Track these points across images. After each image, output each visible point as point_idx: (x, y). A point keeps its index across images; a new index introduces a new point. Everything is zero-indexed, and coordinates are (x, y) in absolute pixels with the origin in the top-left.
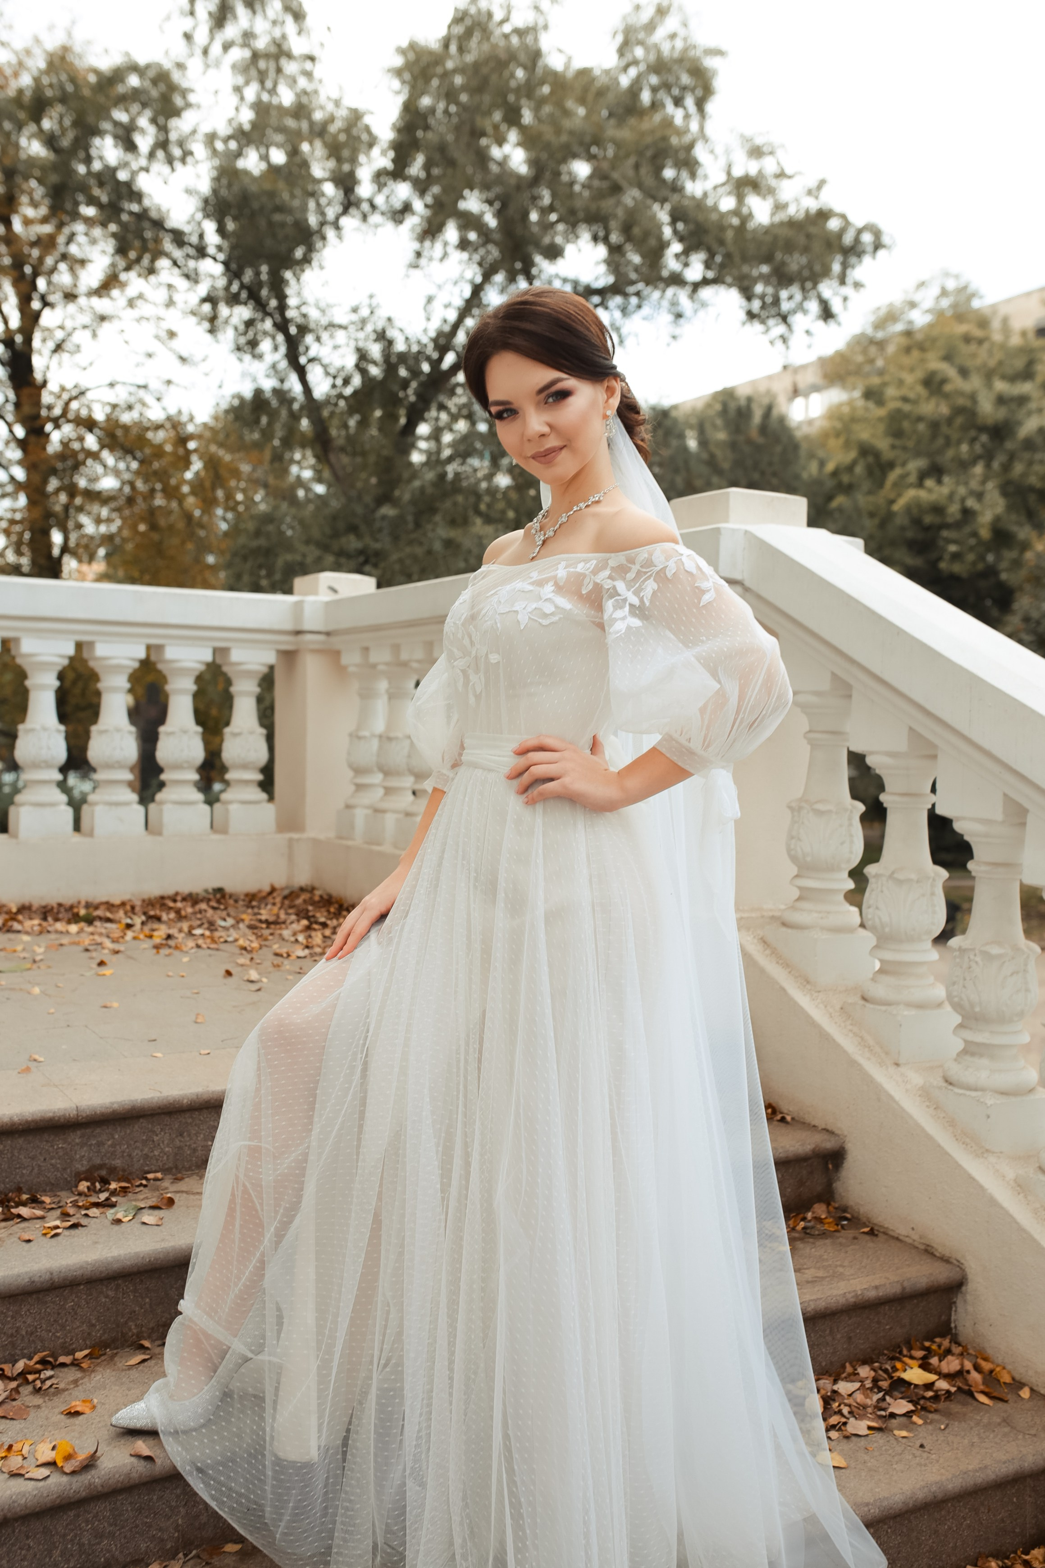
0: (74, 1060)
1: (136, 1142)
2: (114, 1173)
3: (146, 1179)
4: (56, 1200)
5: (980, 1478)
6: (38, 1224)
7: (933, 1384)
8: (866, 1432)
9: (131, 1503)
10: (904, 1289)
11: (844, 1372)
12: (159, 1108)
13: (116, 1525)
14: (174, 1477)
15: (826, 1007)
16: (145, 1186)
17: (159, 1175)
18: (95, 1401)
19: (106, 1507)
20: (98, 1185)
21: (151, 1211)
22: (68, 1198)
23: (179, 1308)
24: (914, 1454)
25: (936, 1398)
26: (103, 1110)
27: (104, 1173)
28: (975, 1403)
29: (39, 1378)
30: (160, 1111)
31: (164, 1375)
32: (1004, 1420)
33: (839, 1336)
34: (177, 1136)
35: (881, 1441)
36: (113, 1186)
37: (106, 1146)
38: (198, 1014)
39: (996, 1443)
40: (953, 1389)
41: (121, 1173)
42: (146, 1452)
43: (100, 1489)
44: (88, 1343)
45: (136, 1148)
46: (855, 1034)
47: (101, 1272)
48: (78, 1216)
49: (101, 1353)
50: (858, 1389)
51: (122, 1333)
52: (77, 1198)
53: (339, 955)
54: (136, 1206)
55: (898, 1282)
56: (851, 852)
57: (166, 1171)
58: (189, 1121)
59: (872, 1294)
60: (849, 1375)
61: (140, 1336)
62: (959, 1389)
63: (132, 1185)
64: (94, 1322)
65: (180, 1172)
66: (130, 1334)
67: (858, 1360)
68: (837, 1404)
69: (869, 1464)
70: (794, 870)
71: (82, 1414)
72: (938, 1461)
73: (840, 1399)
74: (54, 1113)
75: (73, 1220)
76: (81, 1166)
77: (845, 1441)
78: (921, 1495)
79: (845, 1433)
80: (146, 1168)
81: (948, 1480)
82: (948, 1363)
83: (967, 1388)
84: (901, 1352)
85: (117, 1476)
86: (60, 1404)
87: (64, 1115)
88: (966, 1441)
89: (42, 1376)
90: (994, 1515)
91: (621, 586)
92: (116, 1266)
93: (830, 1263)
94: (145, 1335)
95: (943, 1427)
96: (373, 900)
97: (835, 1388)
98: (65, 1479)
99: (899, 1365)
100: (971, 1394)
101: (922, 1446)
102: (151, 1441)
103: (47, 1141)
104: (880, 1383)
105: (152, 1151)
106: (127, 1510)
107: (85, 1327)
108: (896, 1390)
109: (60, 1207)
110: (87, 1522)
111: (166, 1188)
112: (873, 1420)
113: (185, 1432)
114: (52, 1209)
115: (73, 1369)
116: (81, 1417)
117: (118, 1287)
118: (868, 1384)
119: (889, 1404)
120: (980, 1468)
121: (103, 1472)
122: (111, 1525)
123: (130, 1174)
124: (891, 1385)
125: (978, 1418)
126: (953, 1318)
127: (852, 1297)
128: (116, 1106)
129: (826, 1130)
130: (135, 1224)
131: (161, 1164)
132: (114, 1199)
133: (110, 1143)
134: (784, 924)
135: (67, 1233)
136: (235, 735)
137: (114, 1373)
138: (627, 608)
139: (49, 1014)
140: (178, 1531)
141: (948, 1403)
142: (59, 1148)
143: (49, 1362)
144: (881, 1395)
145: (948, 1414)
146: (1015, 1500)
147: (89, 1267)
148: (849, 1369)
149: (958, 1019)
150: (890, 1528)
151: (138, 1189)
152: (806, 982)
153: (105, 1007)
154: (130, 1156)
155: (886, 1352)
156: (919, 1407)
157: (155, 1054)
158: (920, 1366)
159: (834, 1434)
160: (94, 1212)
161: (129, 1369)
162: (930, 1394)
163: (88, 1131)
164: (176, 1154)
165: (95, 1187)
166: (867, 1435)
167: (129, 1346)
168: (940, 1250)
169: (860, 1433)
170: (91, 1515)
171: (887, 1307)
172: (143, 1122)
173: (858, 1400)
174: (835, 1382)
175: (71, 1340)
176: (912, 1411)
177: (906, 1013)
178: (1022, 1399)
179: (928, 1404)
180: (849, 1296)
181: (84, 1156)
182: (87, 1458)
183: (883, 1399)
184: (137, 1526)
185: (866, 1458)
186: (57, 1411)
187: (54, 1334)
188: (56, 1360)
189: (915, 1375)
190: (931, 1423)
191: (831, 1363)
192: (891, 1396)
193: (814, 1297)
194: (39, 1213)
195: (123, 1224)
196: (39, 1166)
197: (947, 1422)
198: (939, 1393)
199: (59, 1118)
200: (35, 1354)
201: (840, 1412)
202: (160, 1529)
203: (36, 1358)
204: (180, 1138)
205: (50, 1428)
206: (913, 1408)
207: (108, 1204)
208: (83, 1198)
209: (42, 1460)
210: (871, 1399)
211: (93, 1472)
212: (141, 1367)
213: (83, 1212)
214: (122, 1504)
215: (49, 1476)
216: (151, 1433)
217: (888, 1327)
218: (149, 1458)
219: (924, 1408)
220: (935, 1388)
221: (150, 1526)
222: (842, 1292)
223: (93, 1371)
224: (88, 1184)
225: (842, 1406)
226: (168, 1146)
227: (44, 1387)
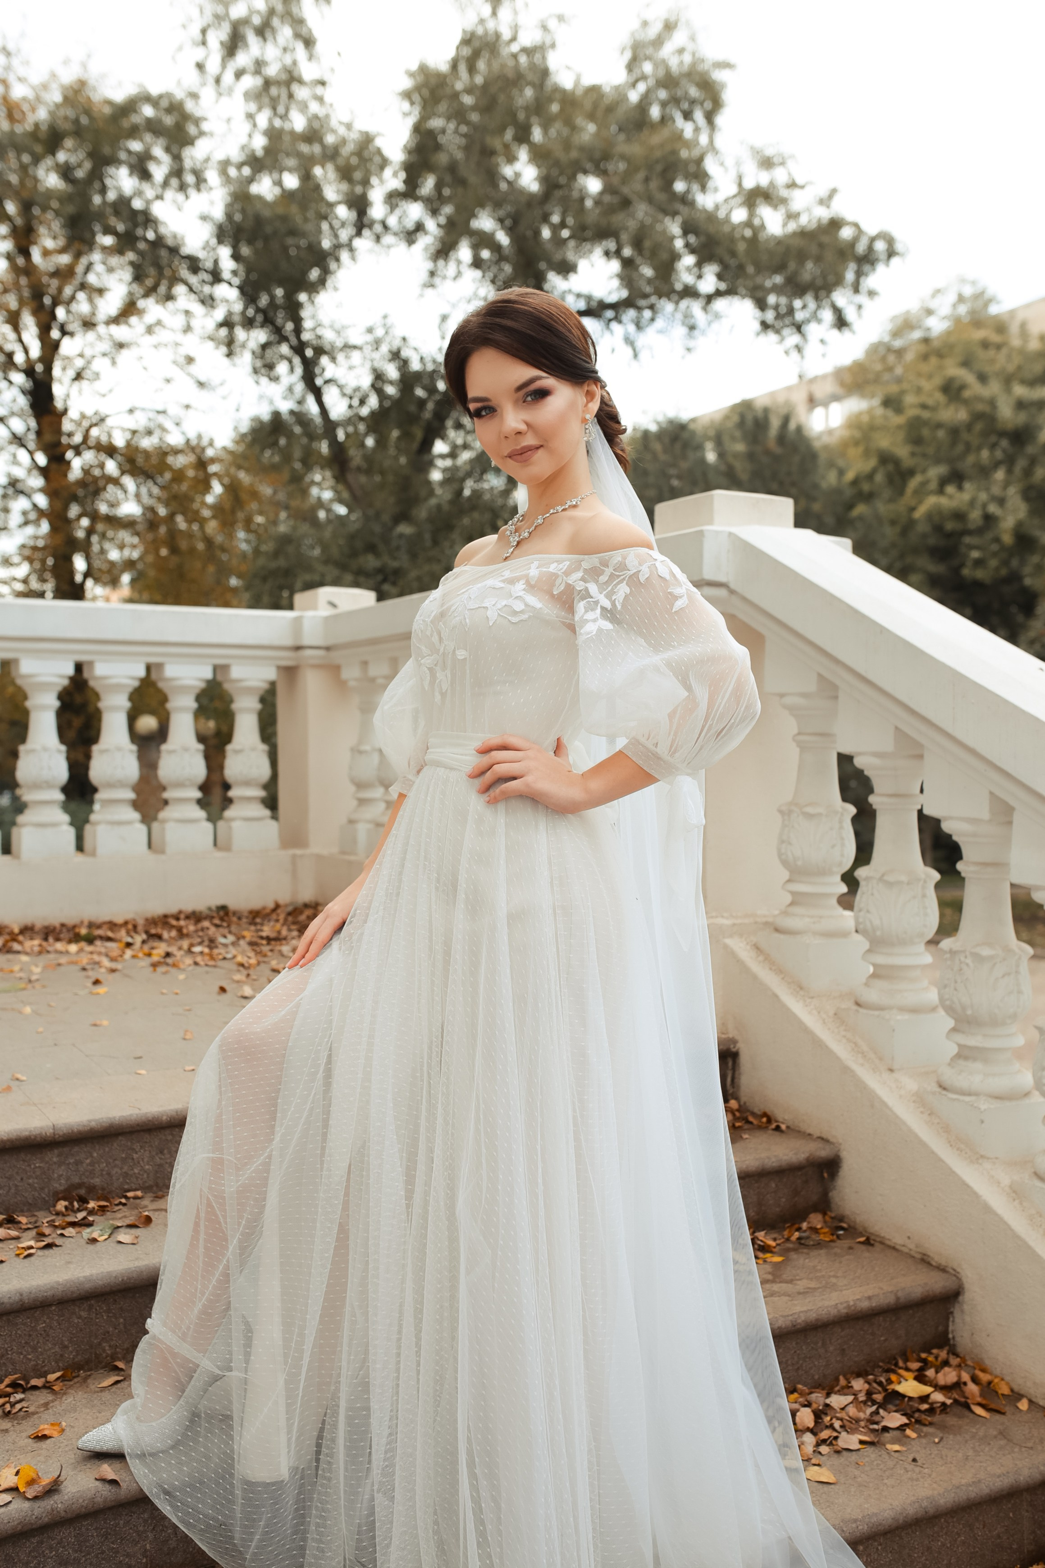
0: (57, 1079)
1: (115, 1160)
2: (93, 1192)
3: (126, 1197)
4: (33, 1220)
5: (974, 1492)
6: (12, 1244)
7: (928, 1396)
8: (858, 1446)
9: (96, 1529)
10: (898, 1299)
11: (837, 1385)
12: (138, 1125)
13: (81, 1552)
14: (141, 1501)
15: (819, 1013)
16: (124, 1205)
17: (139, 1193)
18: (64, 1424)
19: (70, 1533)
20: (76, 1204)
21: (128, 1230)
22: (46, 1217)
23: (147, 1327)
24: (905, 1469)
25: (931, 1411)
26: (81, 1128)
27: (82, 1192)
28: (971, 1415)
29: (9, 1402)
30: (139, 1128)
31: (131, 1396)
32: (1001, 1433)
33: (831, 1348)
34: (157, 1154)
35: (873, 1456)
36: (92, 1205)
37: (84, 1165)
38: (186, 1031)
39: (991, 1456)
40: (949, 1402)
41: (100, 1192)
42: (111, 1476)
43: (63, 1514)
44: (61, 1365)
45: (116, 1166)
46: (849, 1040)
47: (72, 1292)
48: (54, 1235)
49: (74, 1375)
50: (851, 1403)
51: (96, 1354)
52: (53, 1217)
53: (300, 963)
54: (112, 1225)
55: (891, 1292)
56: (842, 855)
57: (146, 1189)
58: (170, 1137)
59: (865, 1305)
60: (843, 1388)
61: (114, 1358)
62: (956, 1401)
63: (111, 1203)
64: (66, 1343)
65: (161, 1190)
66: (104, 1355)
67: (852, 1373)
68: (828, 1418)
69: (859, 1479)
70: (785, 875)
71: (50, 1437)
72: (930, 1475)
73: (833, 1414)
74: (30, 1131)
75: (48, 1240)
76: (59, 1185)
77: (836, 1455)
78: (911, 1511)
79: (836, 1447)
80: (126, 1187)
81: (939, 1494)
82: (945, 1375)
83: (963, 1400)
84: (896, 1365)
85: (81, 1501)
86: (28, 1428)
87: (40, 1134)
88: (960, 1455)
89: (12, 1399)
90: (990, 1531)
91: (593, 588)
92: (88, 1286)
93: (823, 1273)
94: (120, 1356)
95: (937, 1440)
96: (336, 907)
97: (828, 1401)
98: (27, 1505)
99: (893, 1377)
100: (967, 1406)
101: (914, 1460)
102: (117, 1465)
103: (24, 1161)
104: (875, 1396)
105: (132, 1170)
106: (92, 1536)
107: (57, 1349)
108: (890, 1403)
109: (36, 1227)
110: (51, 1548)
111: (146, 1207)
112: (865, 1434)
113: (151, 1455)
114: (29, 1229)
115: (45, 1391)
116: (48, 1441)
117: (91, 1307)
118: (862, 1397)
119: (883, 1418)
120: (973, 1482)
121: (66, 1497)
122: (76, 1552)
123: (110, 1192)
124: (885, 1398)
125: (974, 1430)
126: (951, 1328)
127: (845, 1308)
128: (93, 1124)
129: (821, 1138)
130: (111, 1243)
131: (140, 1182)
132: (91, 1218)
133: (88, 1161)
134: (777, 930)
135: (40, 1253)
136: (237, 752)
137: (86, 1396)
138: (599, 611)
139: (38, 1033)
140: (146, 1557)
141: (943, 1416)
142: (36, 1167)
143: (21, 1385)
144: (874, 1408)
145: (943, 1427)
146: (1011, 1515)
147: (59, 1287)
148: (842, 1382)
149: (951, 1023)
150: (881, 1545)
151: (117, 1208)
152: (799, 987)
153: (95, 1025)
154: (109, 1174)
155: (881, 1364)
156: (913, 1420)
157: (139, 1072)
158: (916, 1378)
159: (824, 1449)
160: (70, 1231)
161: (101, 1391)
162: (925, 1406)
163: (66, 1150)
164: (157, 1172)
165: (73, 1206)
166: (858, 1450)
167: (102, 1368)
168: (936, 1259)
169: (851, 1448)
170: (55, 1541)
171: (881, 1318)
172: (122, 1140)
173: (851, 1414)
174: (828, 1395)
175: (43, 1362)
176: (906, 1425)
177: (899, 1017)
178: (1021, 1411)
179: (923, 1416)
180: (840, 1307)
181: (62, 1175)
182: (50, 1483)
183: (877, 1413)
184: (103, 1552)
185: (857, 1473)
186: (24, 1435)
187: (25, 1356)
188: (28, 1383)
189: (910, 1387)
190: (926, 1435)
191: (824, 1376)
192: (885, 1410)
193: (805, 1309)
194: (14, 1233)
195: (98, 1244)
196: (16, 1186)
197: (941, 1435)
198: (935, 1405)
199: (36, 1136)
200: (6, 1377)
201: (831, 1427)
202: (128, 1555)
203: (7, 1381)
204: (160, 1155)
205: (16, 1453)
206: (907, 1421)
207: (85, 1224)
208: (60, 1217)
209: (5, 1485)
210: (865, 1412)
211: (56, 1497)
212: (114, 1389)
213: (59, 1232)
214: (87, 1529)
215: (10, 1502)
216: (116, 1456)
217: (882, 1338)
218: (113, 1482)
219: (918, 1422)
220: (930, 1401)
221: (117, 1552)
222: (833, 1303)
223: (65, 1394)
224: (66, 1203)
225: (834, 1420)
226: (148, 1164)
227: (14, 1411)
